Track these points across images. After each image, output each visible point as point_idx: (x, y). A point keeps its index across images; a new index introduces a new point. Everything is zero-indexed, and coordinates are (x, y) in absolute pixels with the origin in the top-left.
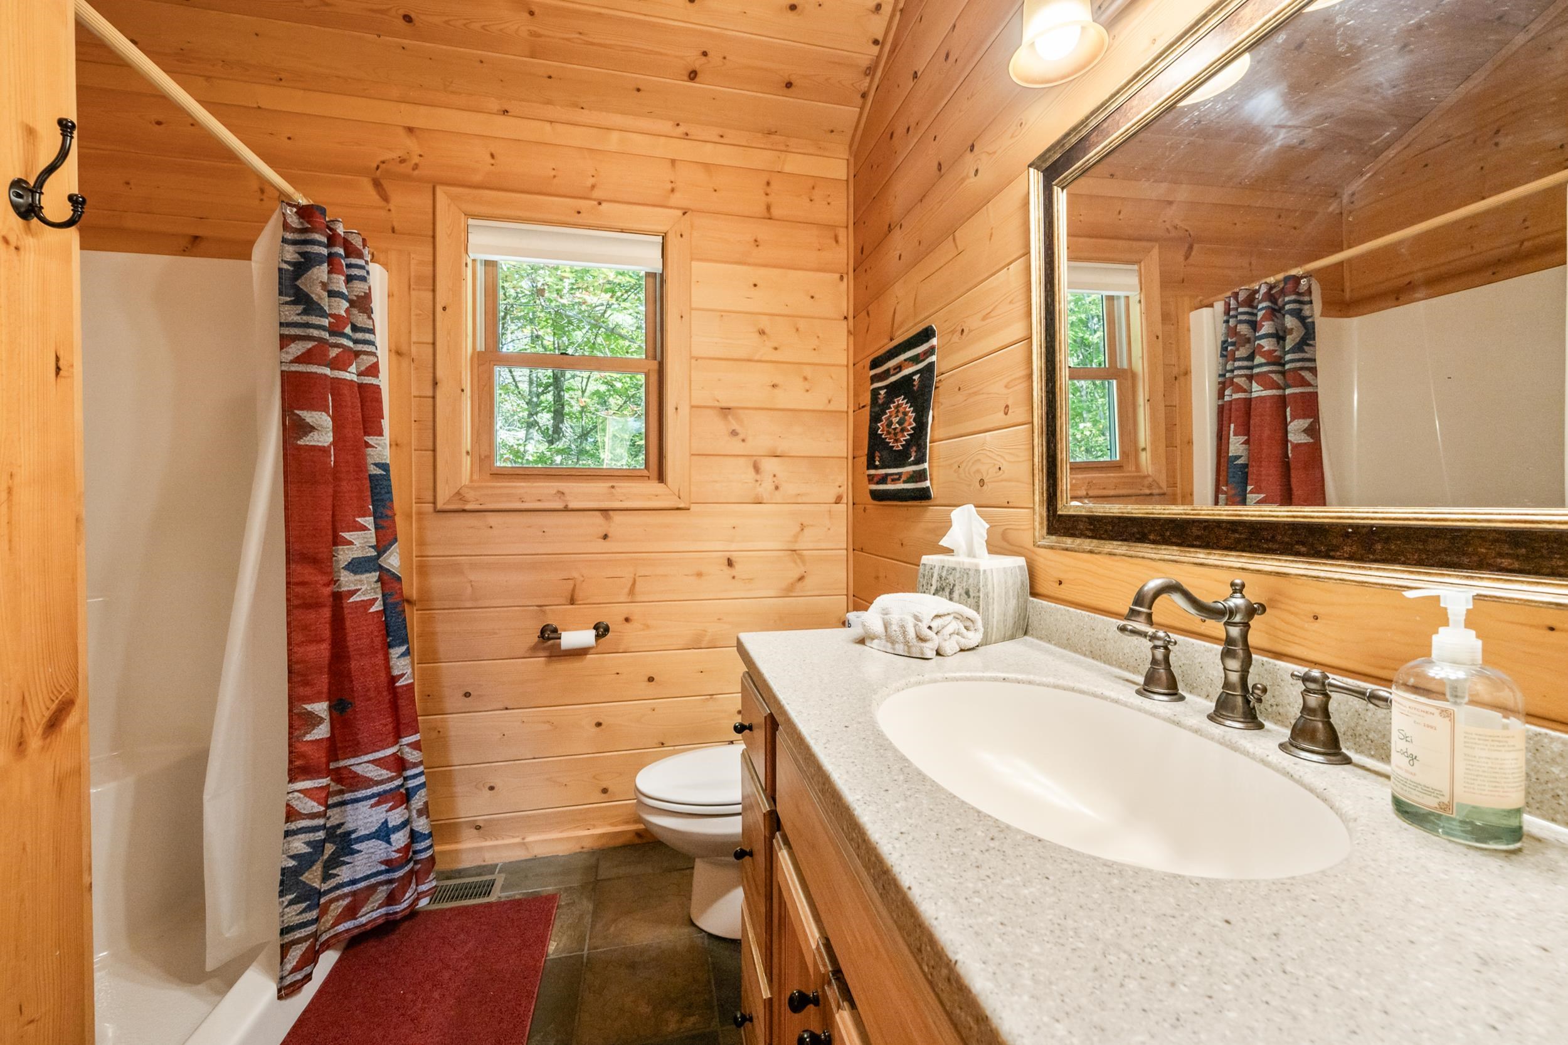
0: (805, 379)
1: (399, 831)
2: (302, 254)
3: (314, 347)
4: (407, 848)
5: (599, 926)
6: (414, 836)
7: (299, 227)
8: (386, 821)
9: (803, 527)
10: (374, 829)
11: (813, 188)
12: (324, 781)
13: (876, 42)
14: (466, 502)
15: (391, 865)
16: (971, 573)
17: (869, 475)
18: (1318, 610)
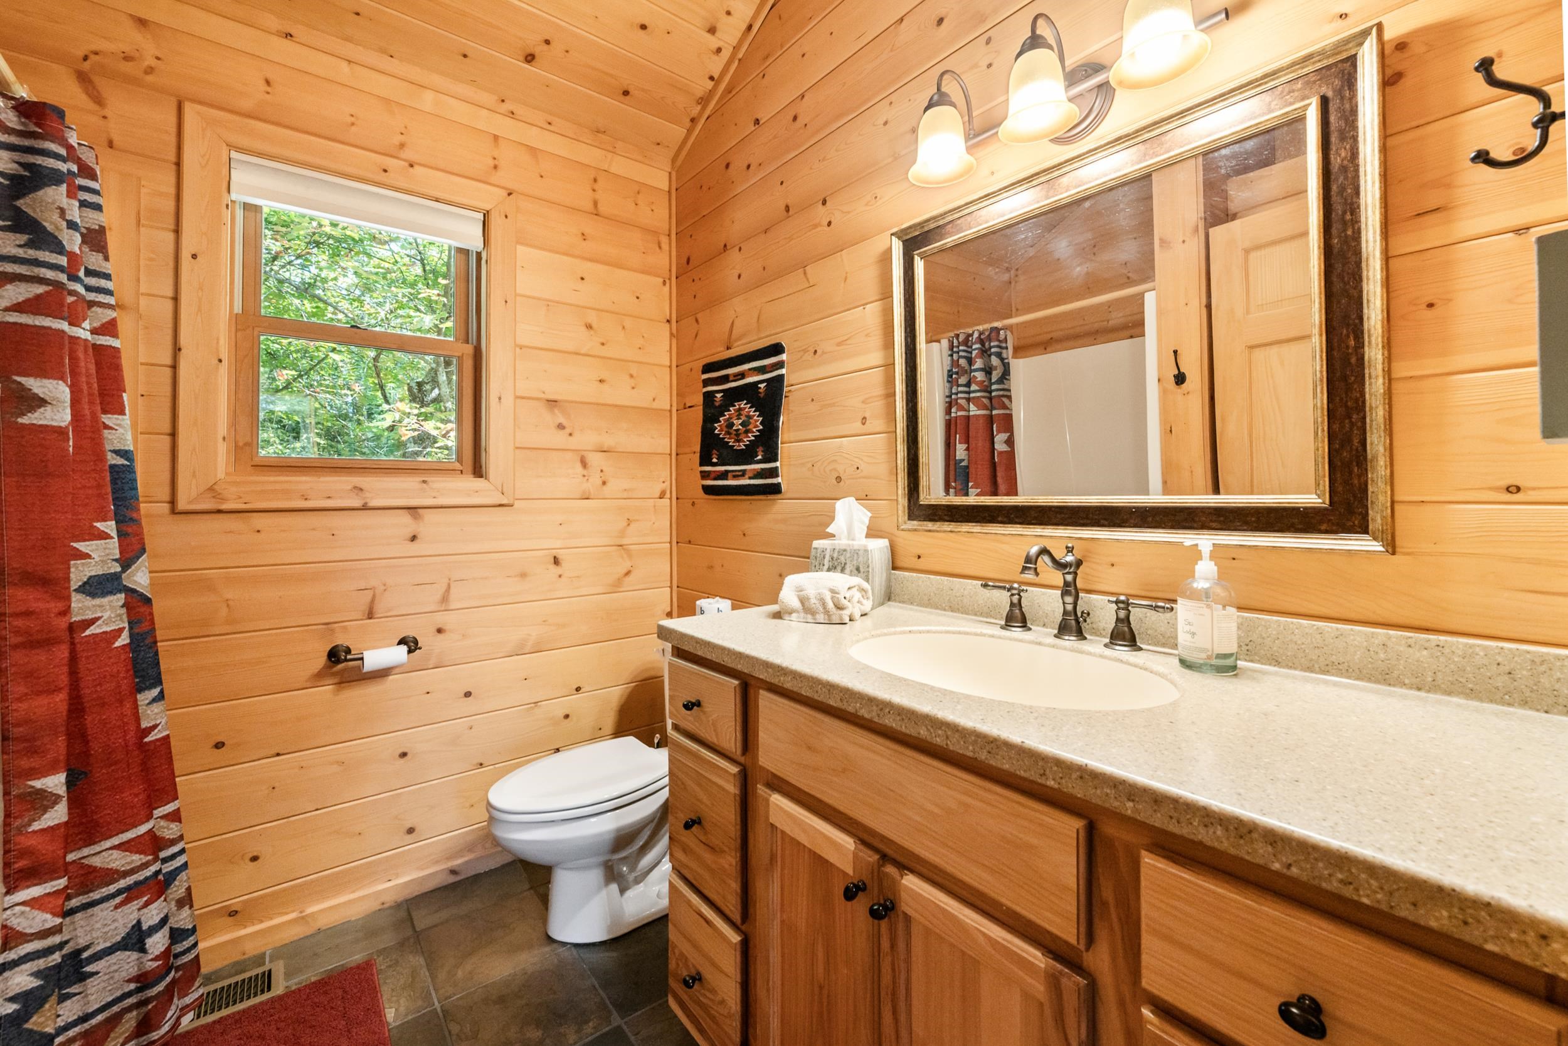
0: (632, 376)
1: (157, 932)
2: (24, 165)
3: (46, 292)
4: (166, 954)
5: (442, 975)
6: (177, 935)
7: (19, 127)
8: (139, 922)
9: (629, 522)
10: (119, 938)
11: (638, 193)
12: (62, 883)
13: (712, 78)
14: (224, 500)
15: (144, 980)
16: (861, 553)
17: (701, 472)
18: (1114, 560)
